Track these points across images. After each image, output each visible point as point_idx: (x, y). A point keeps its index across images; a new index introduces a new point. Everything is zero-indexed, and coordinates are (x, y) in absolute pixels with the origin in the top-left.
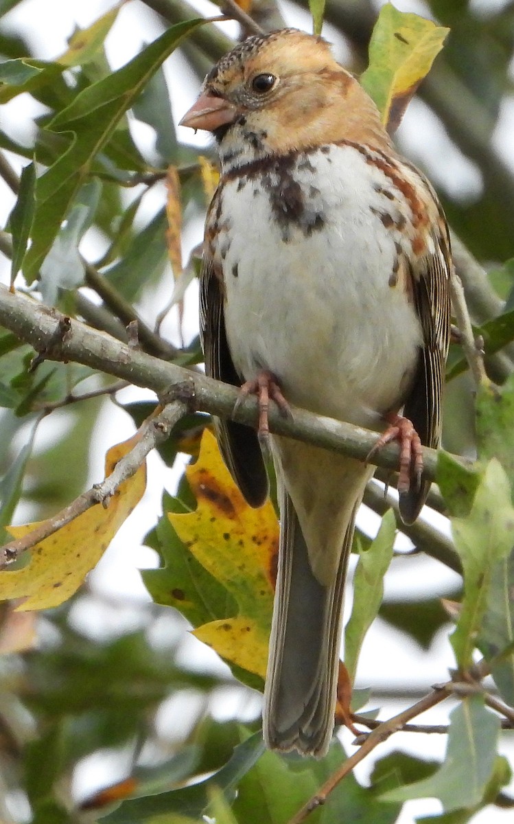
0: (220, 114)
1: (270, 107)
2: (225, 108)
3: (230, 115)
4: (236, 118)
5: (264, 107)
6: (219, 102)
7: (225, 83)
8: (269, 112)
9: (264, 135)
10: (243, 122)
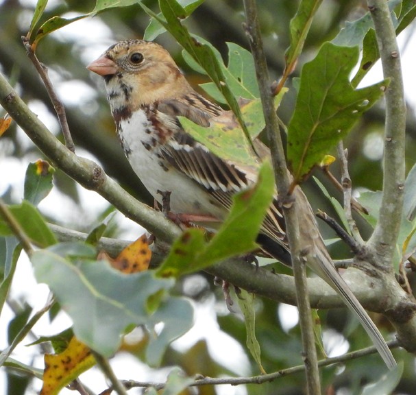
0: (109, 68)
1: (137, 73)
2: (112, 66)
3: (114, 71)
4: (118, 73)
5: (133, 72)
6: (110, 62)
7: (117, 53)
8: (136, 76)
9: (131, 89)
10: (120, 76)
